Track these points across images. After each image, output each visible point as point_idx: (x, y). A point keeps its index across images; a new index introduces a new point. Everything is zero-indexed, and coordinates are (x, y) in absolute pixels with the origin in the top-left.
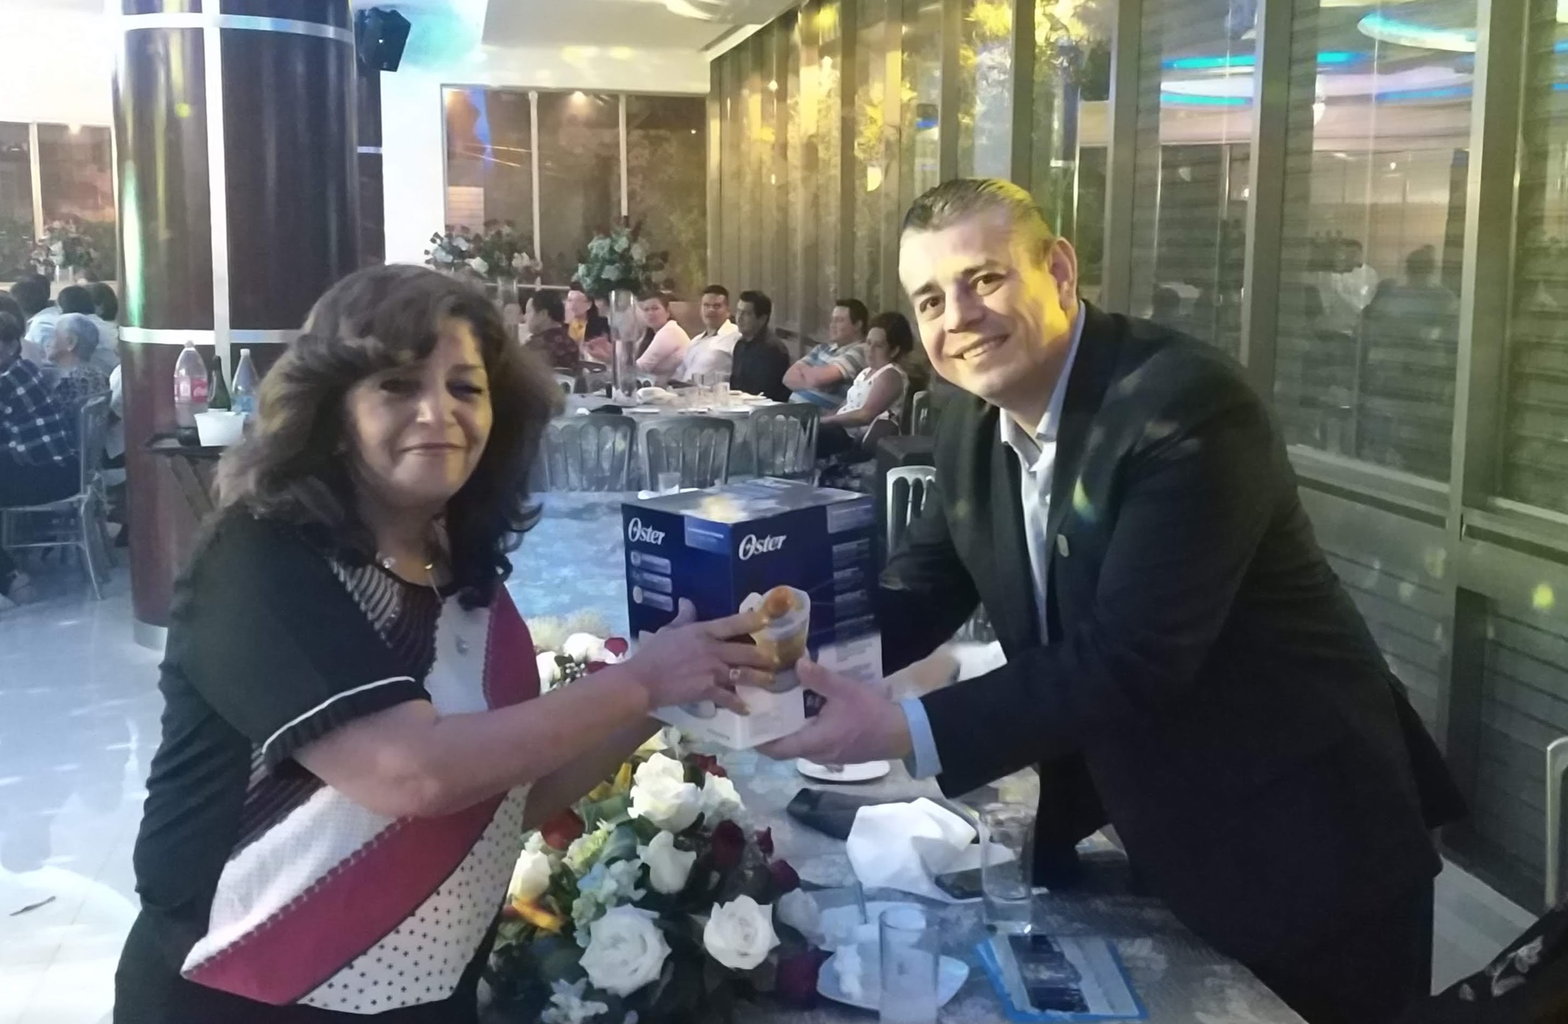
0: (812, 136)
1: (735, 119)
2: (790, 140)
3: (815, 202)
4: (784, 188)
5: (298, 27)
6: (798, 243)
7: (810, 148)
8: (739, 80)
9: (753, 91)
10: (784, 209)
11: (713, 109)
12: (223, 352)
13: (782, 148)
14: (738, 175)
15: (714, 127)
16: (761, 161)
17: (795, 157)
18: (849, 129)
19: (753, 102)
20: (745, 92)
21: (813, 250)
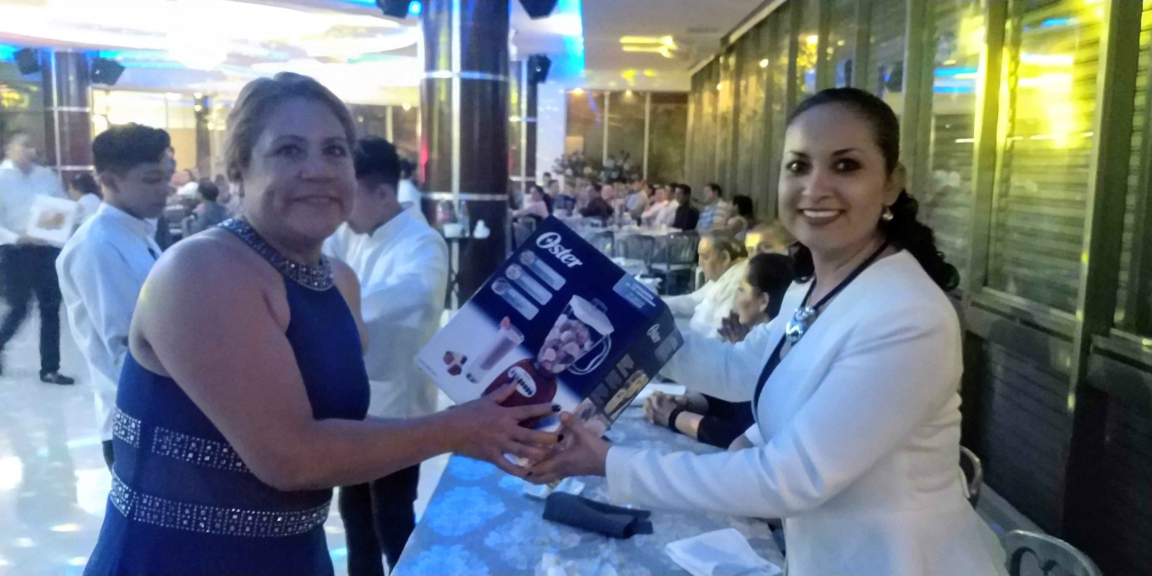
0: (724, 112)
1: (699, 103)
2: (718, 114)
3: (724, 143)
4: (715, 137)
5: (489, 76)
6: (718, 161)
7: (724, 118)
8: (702, 86)
9: (706, 90)
10: (714, 146)
11: (691, 98)
12: (456, 203)
13: (715, 117)
14: (699, 130)
15: (692, 108)
16: (708, 123)
17: (719, 122)
19: (706, 96)
20: (704, 90)
21: (723, 165)
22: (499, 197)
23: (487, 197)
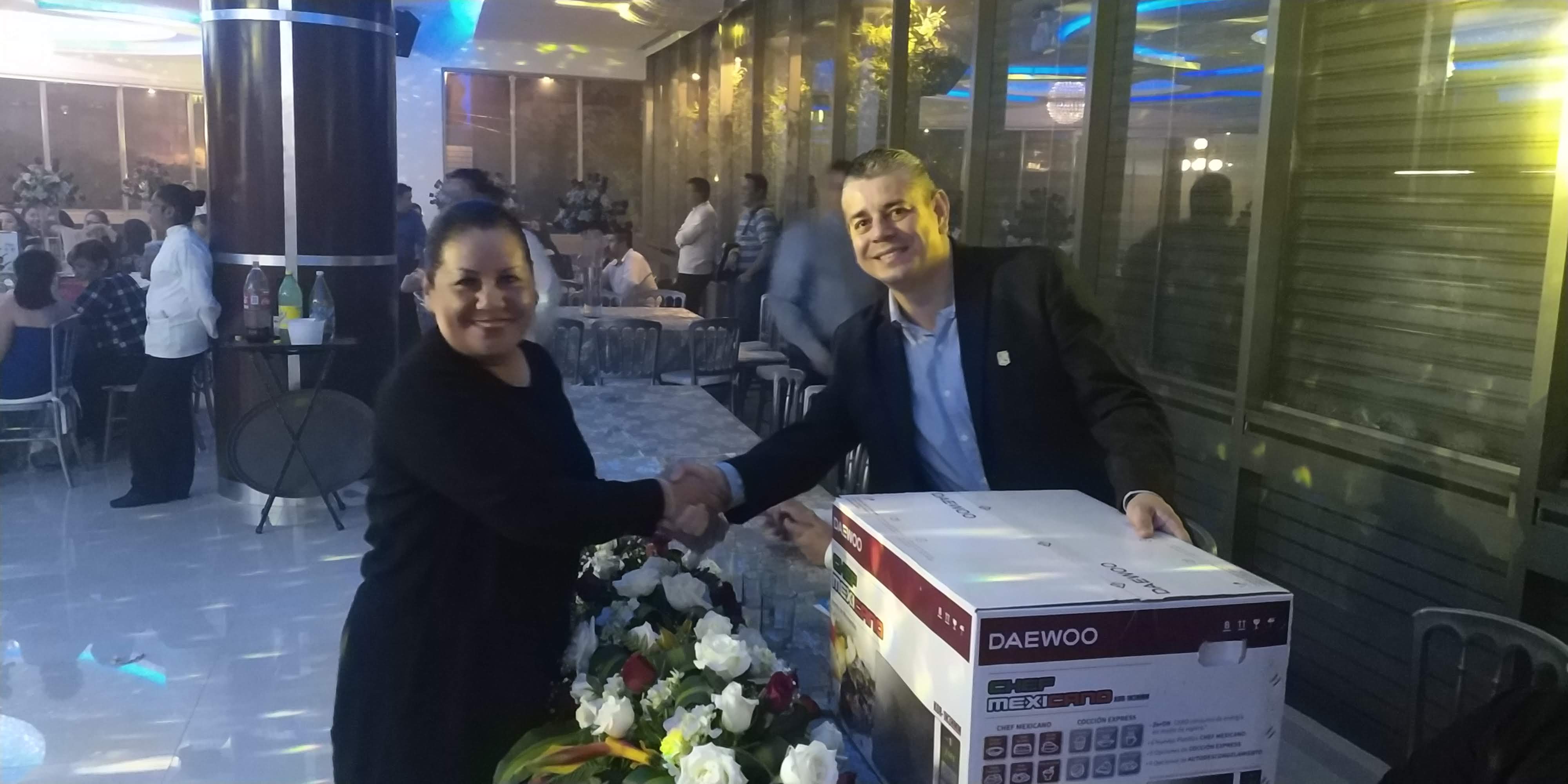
0: (727, 116)
1: (666, 101)
2: (711, 119)
4: (705, 154)
7: (726, 124)
8: (670, 72)
9: (681, 81)
11: (649, 92)
12: (291, 273)
13: (704, 122)
14: (669, 143)
15: (649, 106)
16: (686, 134)
17: (714, 130)
18: (759, 112)
19: (680, 89)
20: (675, 81)
22: (379, 260)
23: (356, 261)
